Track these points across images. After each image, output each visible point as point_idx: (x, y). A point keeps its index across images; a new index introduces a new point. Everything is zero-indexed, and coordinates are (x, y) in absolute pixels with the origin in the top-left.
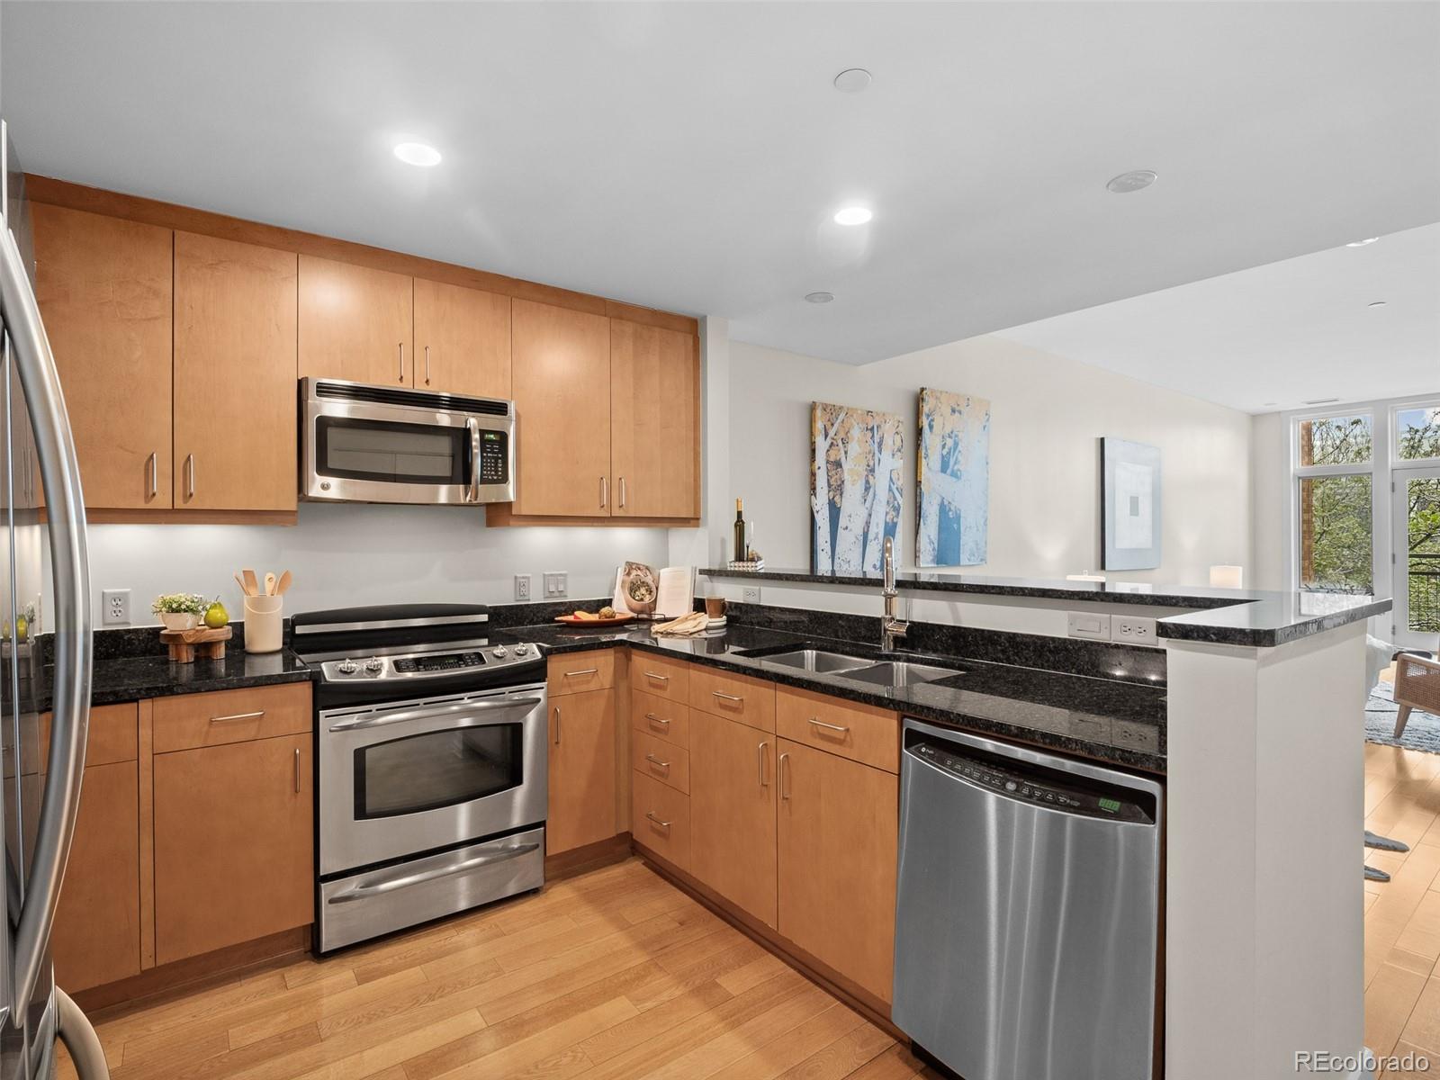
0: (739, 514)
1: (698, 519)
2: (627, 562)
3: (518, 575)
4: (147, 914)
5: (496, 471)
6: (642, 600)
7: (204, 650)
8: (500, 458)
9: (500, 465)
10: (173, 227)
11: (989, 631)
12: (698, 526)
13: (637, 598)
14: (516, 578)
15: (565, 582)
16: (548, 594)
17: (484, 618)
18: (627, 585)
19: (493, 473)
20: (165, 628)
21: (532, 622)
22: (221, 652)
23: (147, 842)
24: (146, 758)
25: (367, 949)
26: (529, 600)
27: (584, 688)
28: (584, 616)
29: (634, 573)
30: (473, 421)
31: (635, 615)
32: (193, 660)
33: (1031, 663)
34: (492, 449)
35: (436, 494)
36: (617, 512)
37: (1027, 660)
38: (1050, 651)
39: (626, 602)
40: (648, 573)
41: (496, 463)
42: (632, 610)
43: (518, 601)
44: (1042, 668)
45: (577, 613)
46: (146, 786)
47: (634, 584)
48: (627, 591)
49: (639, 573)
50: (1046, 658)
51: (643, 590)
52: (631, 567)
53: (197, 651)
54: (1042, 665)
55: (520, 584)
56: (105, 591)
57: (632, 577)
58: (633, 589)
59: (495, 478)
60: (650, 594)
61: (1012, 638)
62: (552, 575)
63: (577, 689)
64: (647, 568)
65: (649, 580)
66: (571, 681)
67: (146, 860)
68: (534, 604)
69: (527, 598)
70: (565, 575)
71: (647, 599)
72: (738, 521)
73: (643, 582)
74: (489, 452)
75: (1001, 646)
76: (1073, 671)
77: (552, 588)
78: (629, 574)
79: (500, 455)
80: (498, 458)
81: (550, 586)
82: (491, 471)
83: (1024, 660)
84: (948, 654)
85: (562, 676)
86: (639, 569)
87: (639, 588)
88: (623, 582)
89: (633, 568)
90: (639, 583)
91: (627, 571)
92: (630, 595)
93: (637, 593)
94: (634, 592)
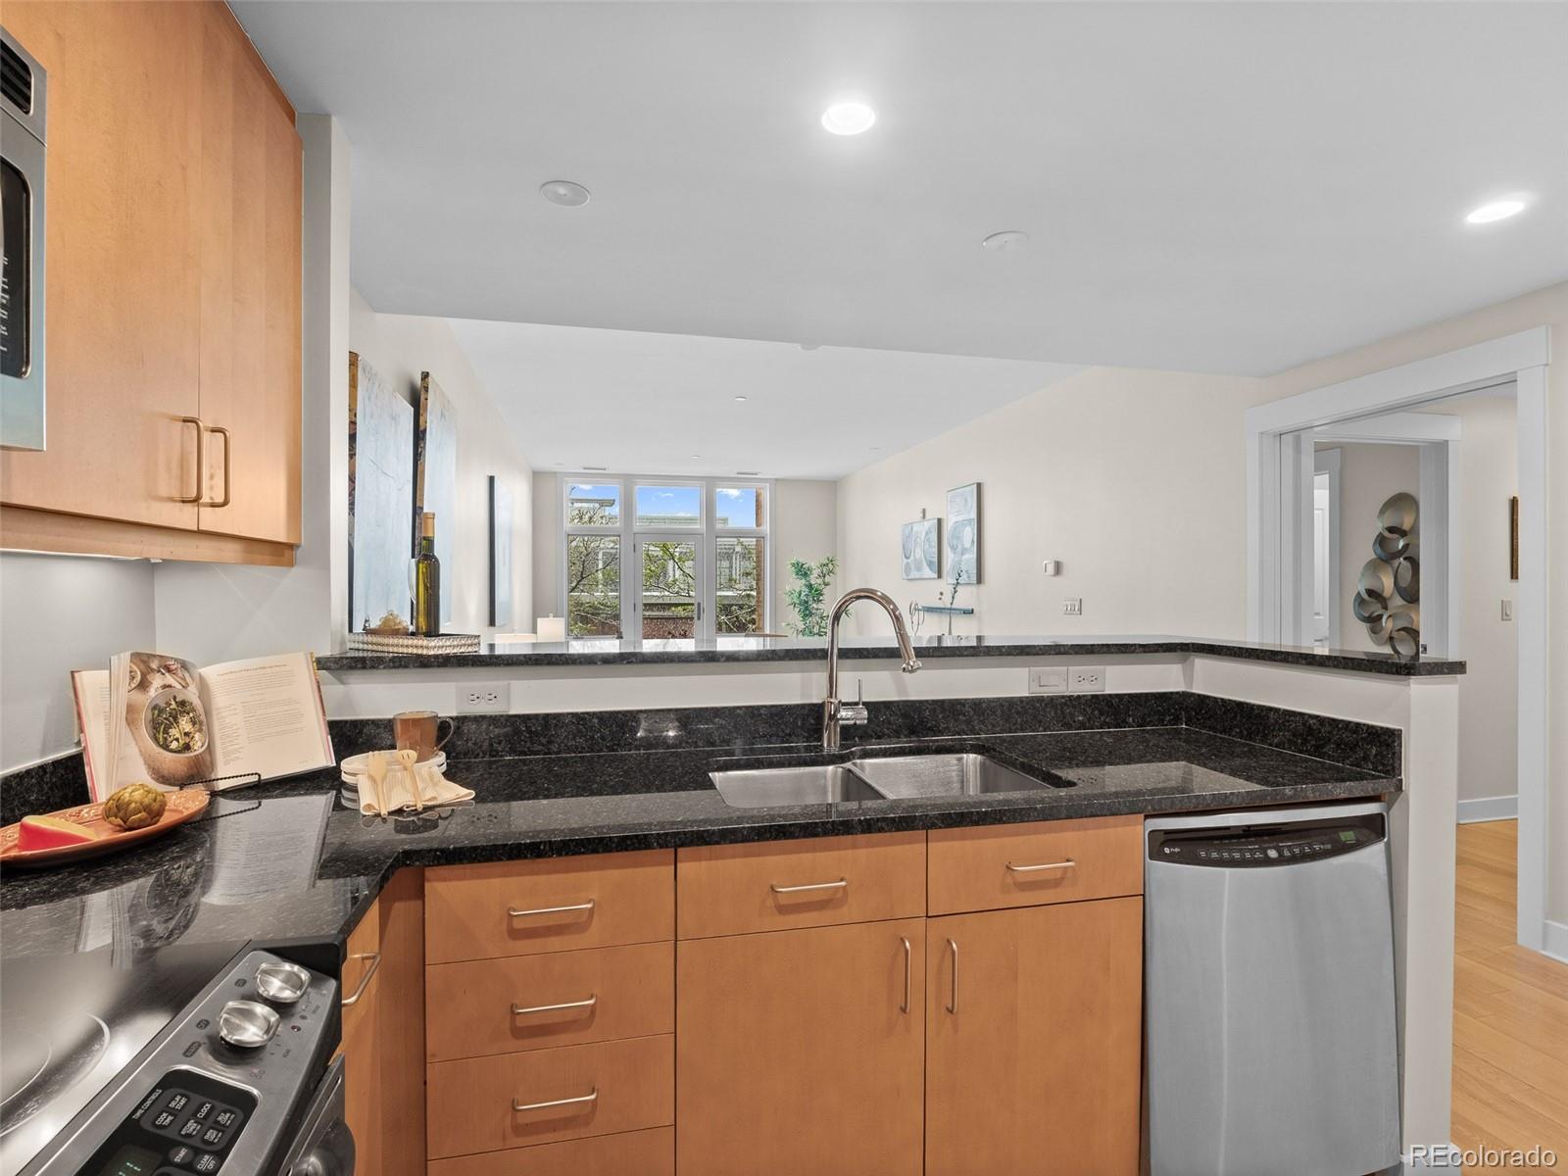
2: (134, 655)
6: (187, 747)
11: (950, 700)
13: (174, 745)
18: (144, 716)
29: (157, 681)
33: (998, 729)
37: (993, 726)
38: (1018, 713)
39: (147, 762)
40: (185, 677)
42: (168, 779)
44: (1010, 732)
47: (161, 711)
48: (144, 732)
49: (169, 679)
50: (1014, 720)
51: (185, 724)
52: (144, 665)
54: (1010, 729)
57: (152, 692)
58: (159, 723)
61: (977, 705)
64: (181, 664)
65: (191, 693)
71: (195, 745)
73: (183, 704)
75: (964, 715)
76: (1041, 729)
78: (143, 685)
83: (990, 727)
84: (899, 737)
86: (169, 671)
87: (175, 719)
88: (131, 710)
89: (152, 670)
90: (174, 706)
91: (139, 678)
92: (156, 740)
93: (174, 732)
94: (166, 732)
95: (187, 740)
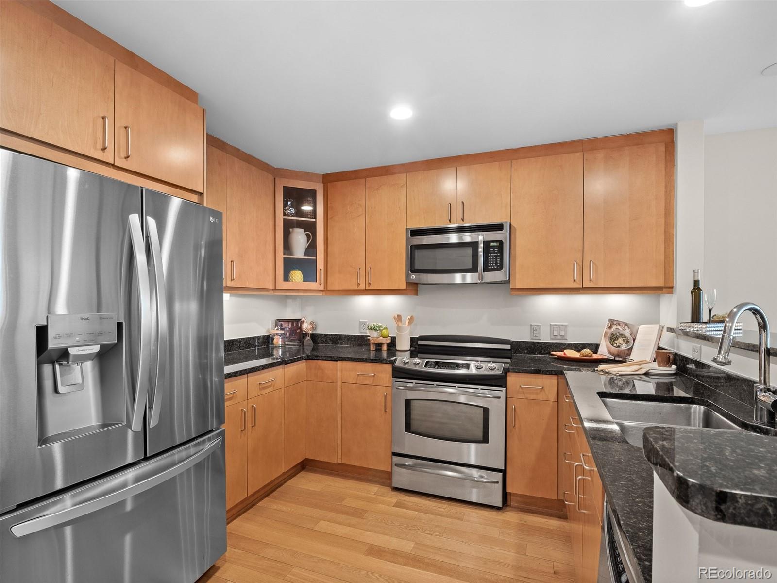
0: (696, 283)
1: (672, 287)
2: (610, 319)
3: (532, 324)
4: (339, 442)
5: (496, 264)
6: (619, 347)
7: (379, 346)
8: (499, 256)
9: (499, 260)
10: (366, 177)
12: (671, 293)
13: (615, 345)
14: (531, 325)
15: (565, 331)
16: (553, 337)
17: (508, 347)
18: (609, 335)
19: (494, 265)
20: (369, 336)
21: (540, 353)
22: (385, 348)
23: (340, 415)
24: (340, 383)
25: (409, 494)
26: (540, 339)
27: (533, 397)
28: (571, 353)
29: (614, 327)
30: (480, 237)
31: (612, 357)
32: (374, 350)
34: (494, 251)
35: (454, 278)
36: (587, 284)
39: (607, 348)
40: (626, 327)
41: (496, 259)
42: (611, 353)
43: (532, 339)
45: (566, 351)
46: (340, 394)
47: (614, 335)
48: (609, 340)
49: (619, 327)
51: (620, 340)
52: (612, 322)
53: (376, 346)
55: (534, 329)
56: (361, 320)
57: (612, 330)
58: (613, 338)
59: (496, 267)
60: (627, 343)
62: (556, 325)
63: (529, 396)
64: (626, 324)
65: (627, 333)
66: (524, 391)
67: (340, 422)
68: (543, 342)
69: (537, 338)
70: (566, 326)
71: (624, 347)
72: (694, 289)
73: (622, 334)
74: (492, 253)
77: (556, 333)
78: (610, 328)
79: (499, 254)
80: (496, 256)
81: (554, 332)
82: (493, 264)
85: (518, 387)
86: (619, 325)
87: (617, 338)
88: (606, 333)
89: (614, 324)
90: (618, 334)
91: (609, 326)
92: (610, 343)
93: (616, 341)
94: (614, 341)
95: (620, 345)
